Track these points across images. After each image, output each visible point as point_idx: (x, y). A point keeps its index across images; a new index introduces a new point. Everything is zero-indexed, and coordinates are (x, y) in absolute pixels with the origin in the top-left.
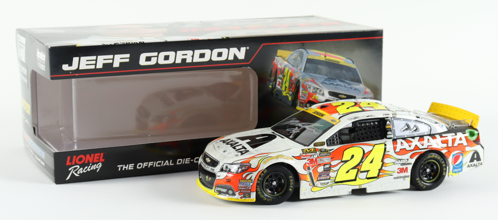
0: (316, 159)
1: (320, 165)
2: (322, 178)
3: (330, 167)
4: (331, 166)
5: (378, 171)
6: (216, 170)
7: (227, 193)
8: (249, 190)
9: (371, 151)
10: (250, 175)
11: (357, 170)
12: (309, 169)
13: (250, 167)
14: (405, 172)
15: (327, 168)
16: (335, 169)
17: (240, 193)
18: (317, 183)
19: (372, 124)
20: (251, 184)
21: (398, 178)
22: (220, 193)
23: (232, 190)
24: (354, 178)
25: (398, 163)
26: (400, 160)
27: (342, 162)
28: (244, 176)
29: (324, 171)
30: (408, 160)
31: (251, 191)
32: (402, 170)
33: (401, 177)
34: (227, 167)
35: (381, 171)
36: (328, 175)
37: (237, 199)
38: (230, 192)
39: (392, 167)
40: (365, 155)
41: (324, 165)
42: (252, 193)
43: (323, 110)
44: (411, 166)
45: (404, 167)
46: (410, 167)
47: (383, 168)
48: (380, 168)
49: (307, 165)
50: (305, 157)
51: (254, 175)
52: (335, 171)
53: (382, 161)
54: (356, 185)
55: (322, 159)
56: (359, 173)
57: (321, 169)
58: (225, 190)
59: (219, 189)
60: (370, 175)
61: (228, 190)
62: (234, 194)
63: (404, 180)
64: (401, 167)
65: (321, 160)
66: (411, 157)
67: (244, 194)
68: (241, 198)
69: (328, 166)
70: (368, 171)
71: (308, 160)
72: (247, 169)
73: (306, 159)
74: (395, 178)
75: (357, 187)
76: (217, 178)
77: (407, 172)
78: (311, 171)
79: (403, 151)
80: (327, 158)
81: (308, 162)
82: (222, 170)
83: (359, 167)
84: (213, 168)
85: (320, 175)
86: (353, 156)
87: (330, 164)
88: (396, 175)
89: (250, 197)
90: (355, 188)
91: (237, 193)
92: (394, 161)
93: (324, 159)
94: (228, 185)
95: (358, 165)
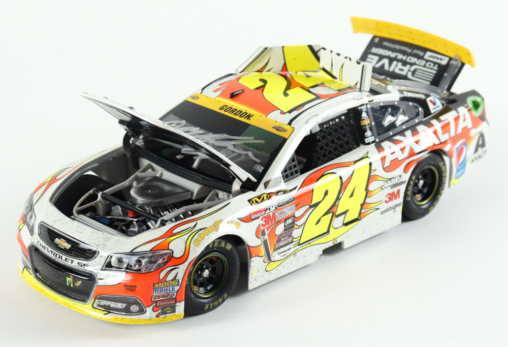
0: (274, 214)
1: (279, 222)
2: (281, 244)
3: (293, 223)
4: (295, 219)
5: (360, 207)
6: (93, 266)
7: (127, 311)
8: (171, 299)
9: (352, 175)
10: (174, 272)
11: (331, 214)
12: (263, 234)
13: (171, 257)
14: (395, 199)
15: (289, 225)
16: (299, 223)
17: (155, 309)
18: (275, 256)
19: (337, 120)
20: (177, 288)
21: (386, 211)
22: (108, 310)
23: (138, 304)
24: (326, 231)
25: (387, 185)
26: (390, 179)
27: (311, 207)
28: (162, 275)
29: (285, 230)
30: (400, 176)
31: (176, 300)
32: (392, 196)
33: (390, 209)
34: (120, 261)
35: (364, 207)
36: (290, 236)
37: (150, 319)
38: (134, 308)
39: (379, 196)
40: (343, 186)
41: (286, 220)
42: (177, 304)
43: (234, 100)
44: (404, 186)
45: (395, 190)
46: (403, 188)
47: (367, 201)
48: (362, 202)
49: (262, 228)
50: (258, 215)
51: (181, 271)
52: (300, 226)
53: (367, 189)
54: (327, 241)
55: (282, 211)
56: (334, 218)
57: (280, 229)
58: (120, 306)
59: (103, 303)
60: (349, 217)
61: (130, 304)
62: (142, 311)
63: (394, 211)
64: (391, 191)
65: (281, 213)
66: (405, 170)
67: (162, 309)
68: (158, 316)
69: (290, 221)
70: (345, 213)
71: (262, 220)
72: (167, 262)
73: (258, 218)
74: (382, 213)
75: (331, 244)
76: (100, 283)
77: (399, 197)
78: (266, 237)
79: (395, 164)
80: (290, 207)
81: (262, 222)
82: (109, 266)
83: (334, 209)
84: (84, 262)
85: (279, 241)
86: (326, 193)
87: (294, 216)
88: (384, 206)
89: (174, 311)
90: (327, 247)
91: (149, 310)
92: (381, 183)
93: (285, 210)
94: (130, 296)
95: (334, 205)
